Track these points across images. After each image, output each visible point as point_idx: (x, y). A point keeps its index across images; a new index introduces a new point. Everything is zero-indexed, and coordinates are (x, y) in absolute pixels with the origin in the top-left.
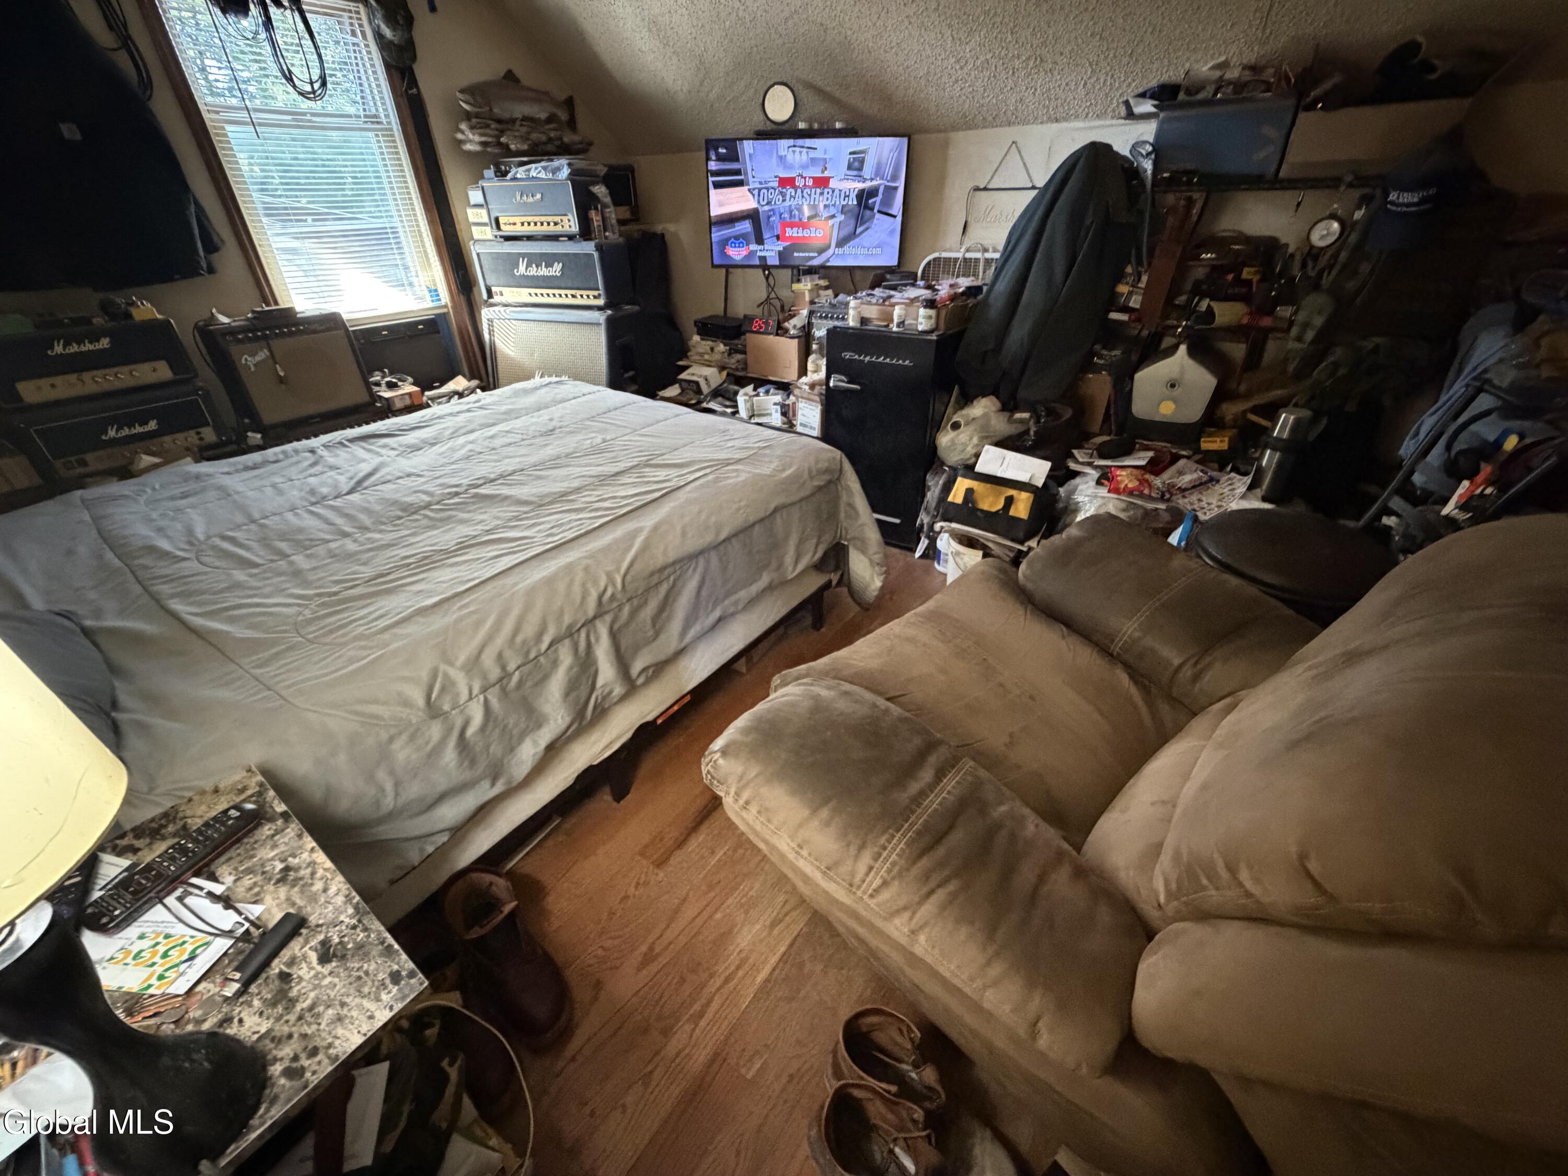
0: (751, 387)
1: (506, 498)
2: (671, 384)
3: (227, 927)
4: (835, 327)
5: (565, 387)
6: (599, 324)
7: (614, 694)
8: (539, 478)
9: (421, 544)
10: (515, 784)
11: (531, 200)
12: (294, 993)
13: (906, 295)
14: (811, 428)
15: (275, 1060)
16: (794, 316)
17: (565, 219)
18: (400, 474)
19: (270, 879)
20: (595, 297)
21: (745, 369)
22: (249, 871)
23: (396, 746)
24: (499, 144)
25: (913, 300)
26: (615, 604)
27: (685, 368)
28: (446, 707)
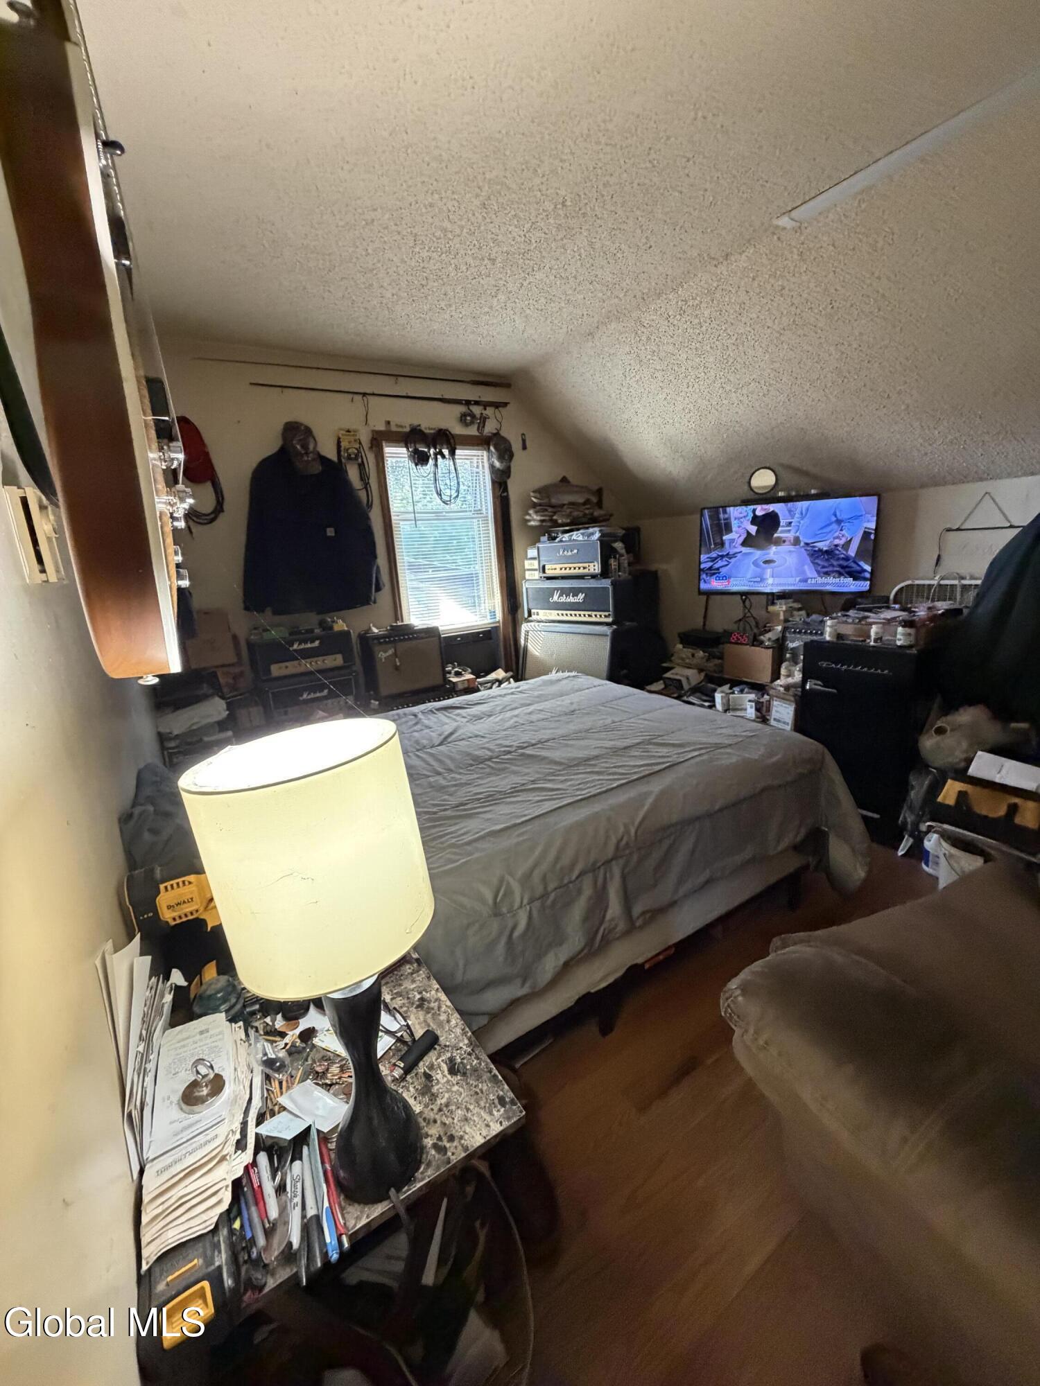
0: (728, 686)
1: (544, 758)
2: (657, 681)
3: (393, 1029)
4: (812, 641)
5: (580, 680)
6: (607, 635)
7: (618, 929)
8: (567, 745)
9: (487, 786)
10: (537, 990)
11: (570, 553)
12: (435, 1090)
13: (882, 616)
14: (784, 723)
15: (427, 1136)
16: (770, 631)
17: (592, 565)
18: (471, 735)
19: (413, 1004)
20: (605, 616)
21: (721, 672)
22: (399, 994)
23: (470, 932)
24: (551, 520)
25: (889, 621)
26: (627, 852)
27: (669, 669)
28: (504, 910)
